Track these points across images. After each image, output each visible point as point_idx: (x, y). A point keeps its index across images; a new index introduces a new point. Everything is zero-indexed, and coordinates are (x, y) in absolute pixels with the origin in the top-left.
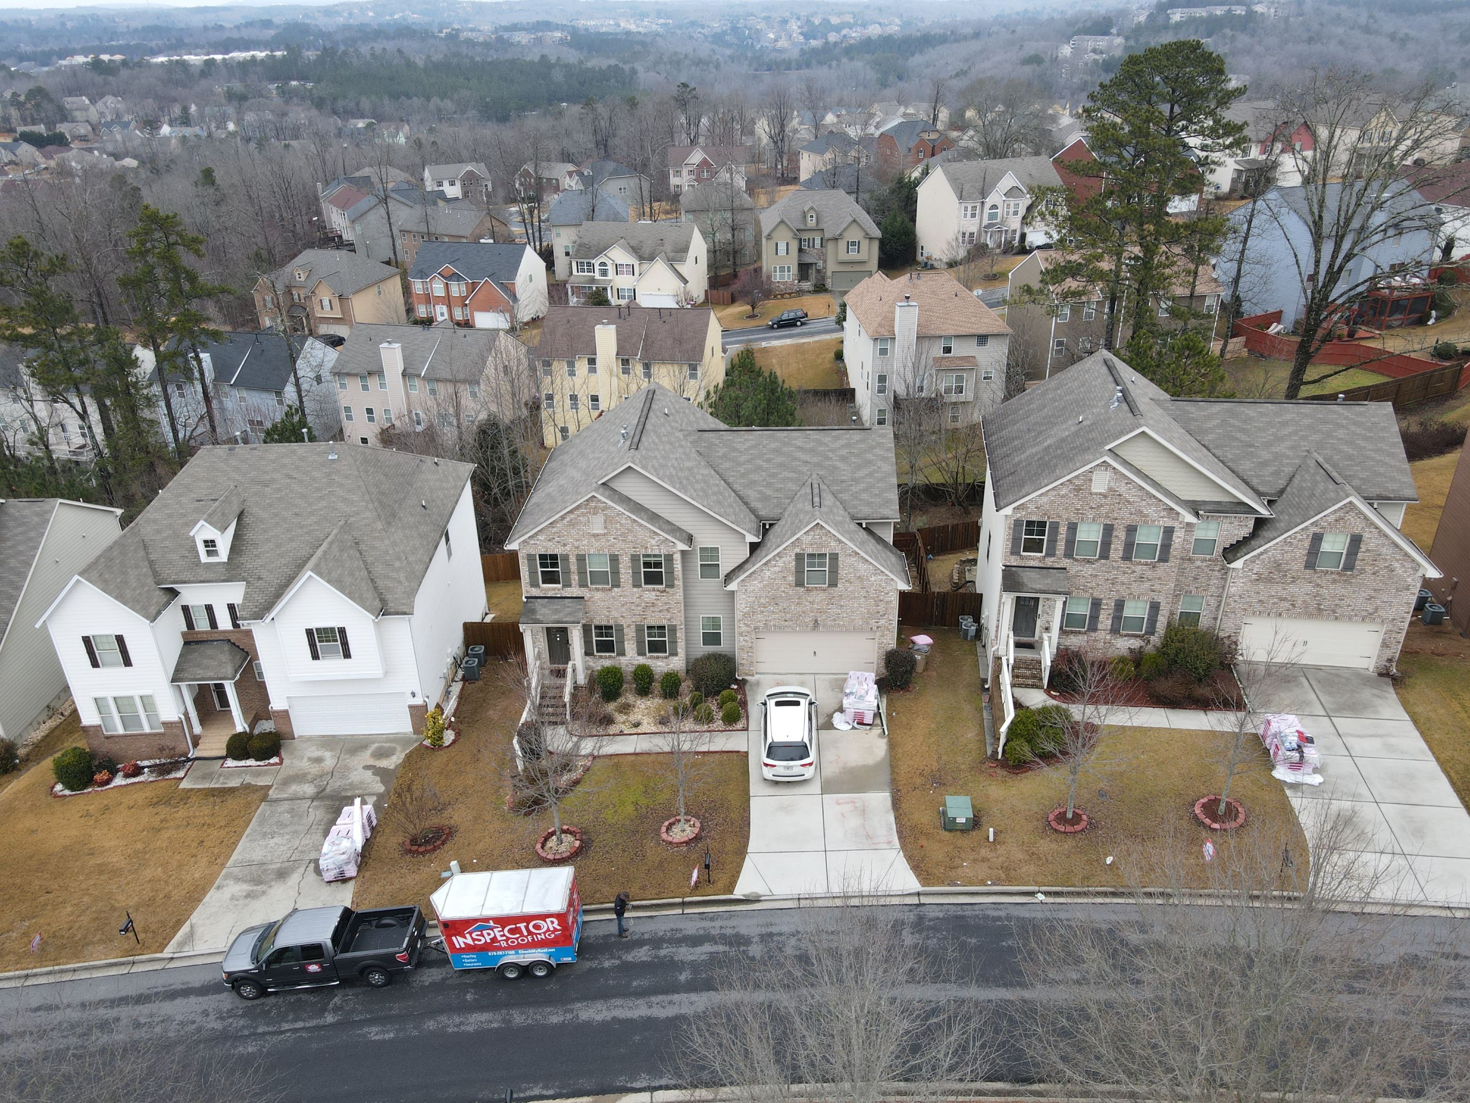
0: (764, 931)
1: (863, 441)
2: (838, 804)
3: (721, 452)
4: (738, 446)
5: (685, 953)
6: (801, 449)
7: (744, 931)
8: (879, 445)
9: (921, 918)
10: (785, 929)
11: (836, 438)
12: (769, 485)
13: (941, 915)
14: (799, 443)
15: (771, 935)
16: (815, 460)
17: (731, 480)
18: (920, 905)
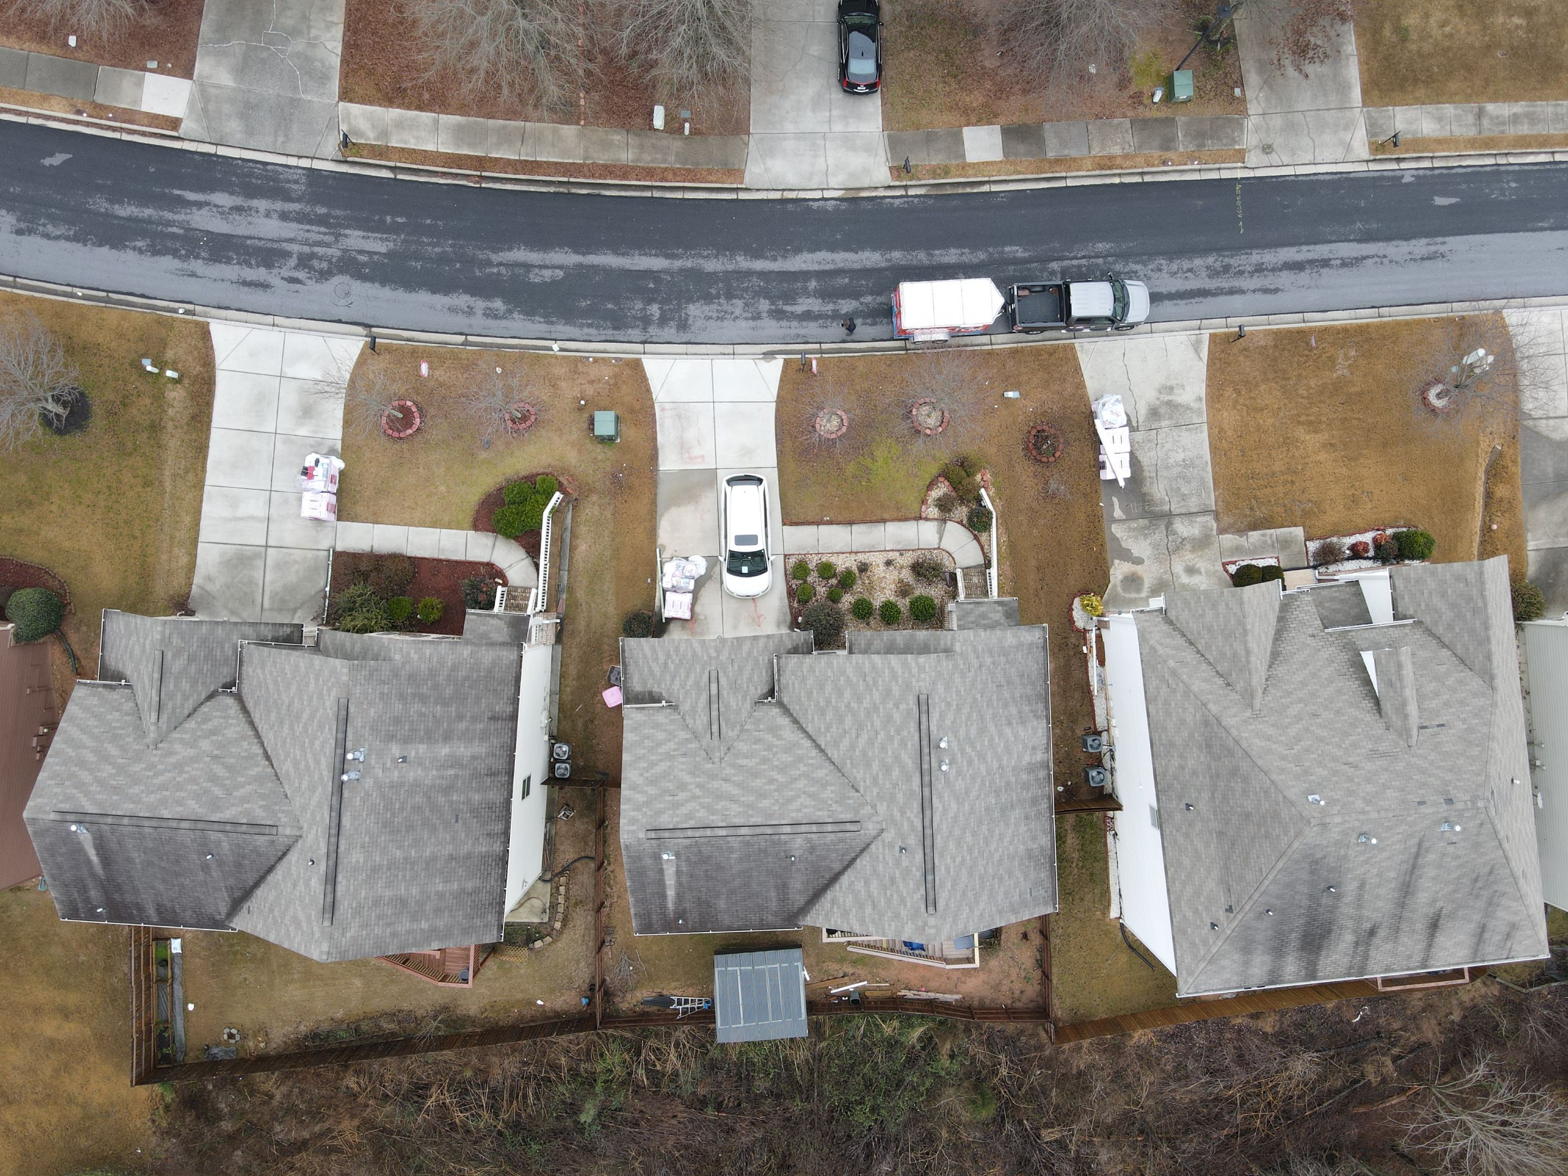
0: (758, 323)
1: (659, 813)
2: (703, 457)
3: (828, 794)
4: (808, 801)
5: (813, 304)
6: (733, 800)
7: (773, 323)
8: (638, 808)
9: (645, 329)
10: (743, 324)
11: (689, 816)
12: (769, 748)
13: (630, 331)
14: (736, 808)
15: (753, 318)
16: (716, 784)
17: (814, 752)
18: (644, 343)
